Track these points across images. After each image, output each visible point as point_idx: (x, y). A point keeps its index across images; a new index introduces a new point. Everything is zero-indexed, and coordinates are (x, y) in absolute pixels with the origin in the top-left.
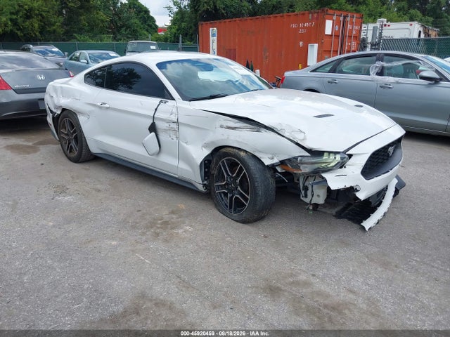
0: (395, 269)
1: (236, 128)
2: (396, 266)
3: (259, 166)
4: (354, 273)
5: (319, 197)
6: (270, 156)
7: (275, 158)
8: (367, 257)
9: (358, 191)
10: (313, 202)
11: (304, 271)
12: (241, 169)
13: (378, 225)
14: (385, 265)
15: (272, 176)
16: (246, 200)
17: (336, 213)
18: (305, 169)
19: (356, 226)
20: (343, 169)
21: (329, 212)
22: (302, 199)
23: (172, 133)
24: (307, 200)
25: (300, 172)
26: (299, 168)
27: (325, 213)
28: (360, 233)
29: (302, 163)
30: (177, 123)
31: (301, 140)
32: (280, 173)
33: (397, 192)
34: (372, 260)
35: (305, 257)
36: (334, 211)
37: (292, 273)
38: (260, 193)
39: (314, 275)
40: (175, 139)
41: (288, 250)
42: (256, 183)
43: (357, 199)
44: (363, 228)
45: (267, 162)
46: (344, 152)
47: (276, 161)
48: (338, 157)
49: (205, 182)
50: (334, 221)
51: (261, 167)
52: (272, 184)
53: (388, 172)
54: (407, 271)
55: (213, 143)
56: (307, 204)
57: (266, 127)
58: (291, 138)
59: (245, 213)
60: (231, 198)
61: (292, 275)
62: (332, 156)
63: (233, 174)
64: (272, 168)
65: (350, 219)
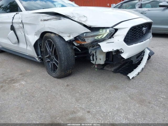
0: (148, 104)
1: (48, 20)
2: (149, 103)
3: (62, 42)
4: (118, 109)
5: (101, 60)
6: (68, 35)
7: (71, 36)
8: (129, 96)
9: (122, 53)
10: (97, 63)
11: (83, 109)
12: (53, 45)
13: (138, 76)
14: (142, 102)
15: (71, 48)
16: (57, 63)
17: (114, 70)
18: (88, 41)
19: (124, 76)
20: (112, 38)
21: (110, 69)
22: (91, 62)
23: (21, 30)
24: (94, 62)
25: (85, 43)
26: (84, 41)
27: (108, 70)
28: (127, 81)
29: (86, 37)
30: (22, 23)
31: (84, 21)
32: (76, 46)
33: (149, 57)
34: (132, 98)
35: (87, 98)
36: (113, 69)
37: (74, 111)
38: (63, 58)
39: (89, 112)
40: (23, 33)
41: (78, 94)
42: (60, 53)
43: (123, 58)
44: (129, 77)
45: (67, 39)
46: (112, 27)
47: (72, 38)
48: (108, 31)
49: (40, 56)
50: (112, 74)
51: (64, 42)
52: (71, 53)
53: (143, 41)
54: (157, 106)
55: (38, 31)
56: (93, 64)
57: (64, 16)
58: (79, 21)
59: (58, 72)
60: (52, 64)
61: (73, 112)
62: (104, 30)
63: (51, 49)
64: (70, 42)
65: (121, 73)
